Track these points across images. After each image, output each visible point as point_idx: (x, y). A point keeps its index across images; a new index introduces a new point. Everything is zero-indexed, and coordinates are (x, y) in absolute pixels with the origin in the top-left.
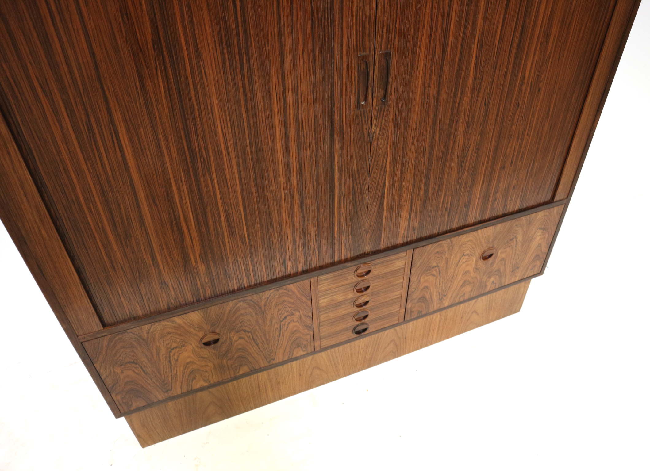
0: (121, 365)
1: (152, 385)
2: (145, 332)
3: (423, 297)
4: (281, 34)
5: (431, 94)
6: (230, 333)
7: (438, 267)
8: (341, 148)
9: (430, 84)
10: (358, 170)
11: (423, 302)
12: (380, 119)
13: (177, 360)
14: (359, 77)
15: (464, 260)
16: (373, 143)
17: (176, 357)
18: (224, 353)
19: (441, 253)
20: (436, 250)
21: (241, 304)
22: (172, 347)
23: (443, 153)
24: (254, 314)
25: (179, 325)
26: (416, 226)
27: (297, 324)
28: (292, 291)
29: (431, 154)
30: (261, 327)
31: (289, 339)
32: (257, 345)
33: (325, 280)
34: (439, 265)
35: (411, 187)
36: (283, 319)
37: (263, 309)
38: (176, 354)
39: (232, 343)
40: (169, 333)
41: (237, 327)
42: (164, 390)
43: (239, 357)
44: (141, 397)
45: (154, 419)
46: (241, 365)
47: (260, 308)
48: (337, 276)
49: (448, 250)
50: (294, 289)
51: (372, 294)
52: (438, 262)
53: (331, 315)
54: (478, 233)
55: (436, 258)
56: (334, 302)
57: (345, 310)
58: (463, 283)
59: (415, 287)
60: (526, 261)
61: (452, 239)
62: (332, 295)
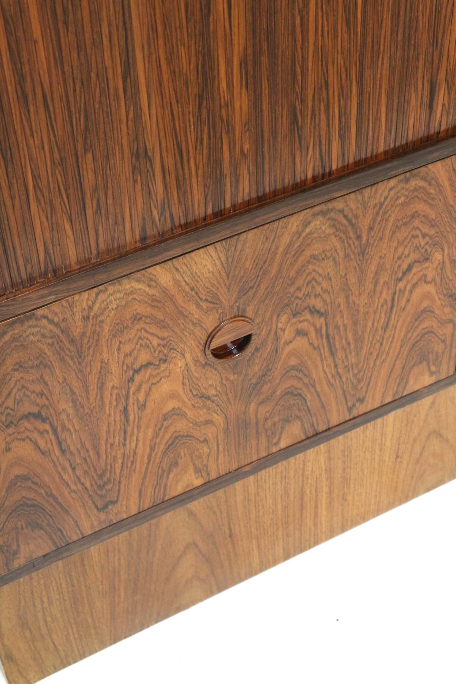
1: (73, 487)
2: (78, 316)
6: (278, 317)
13: (143, 407)
17: (141, 397)
18: (254, 381)
21: (317, 222)
22: (136, 366)
24: (341, 254)
25: (165, 291)
27: (431, 288)
28: (439, 185)
30: (351, 298)
31: (408, 332)
32: (333, 354)
36: (404, 274)
37: (364, 238)
38: (145, 387)
39: (277, 352)
40: (137, 318)
41: (297, 298)
42: (100, 504)
43: (289, 393)
44: (42, 528)
45: (50, 603)
46: (287, 421)
47: (359, 237)
50: (444, 179)
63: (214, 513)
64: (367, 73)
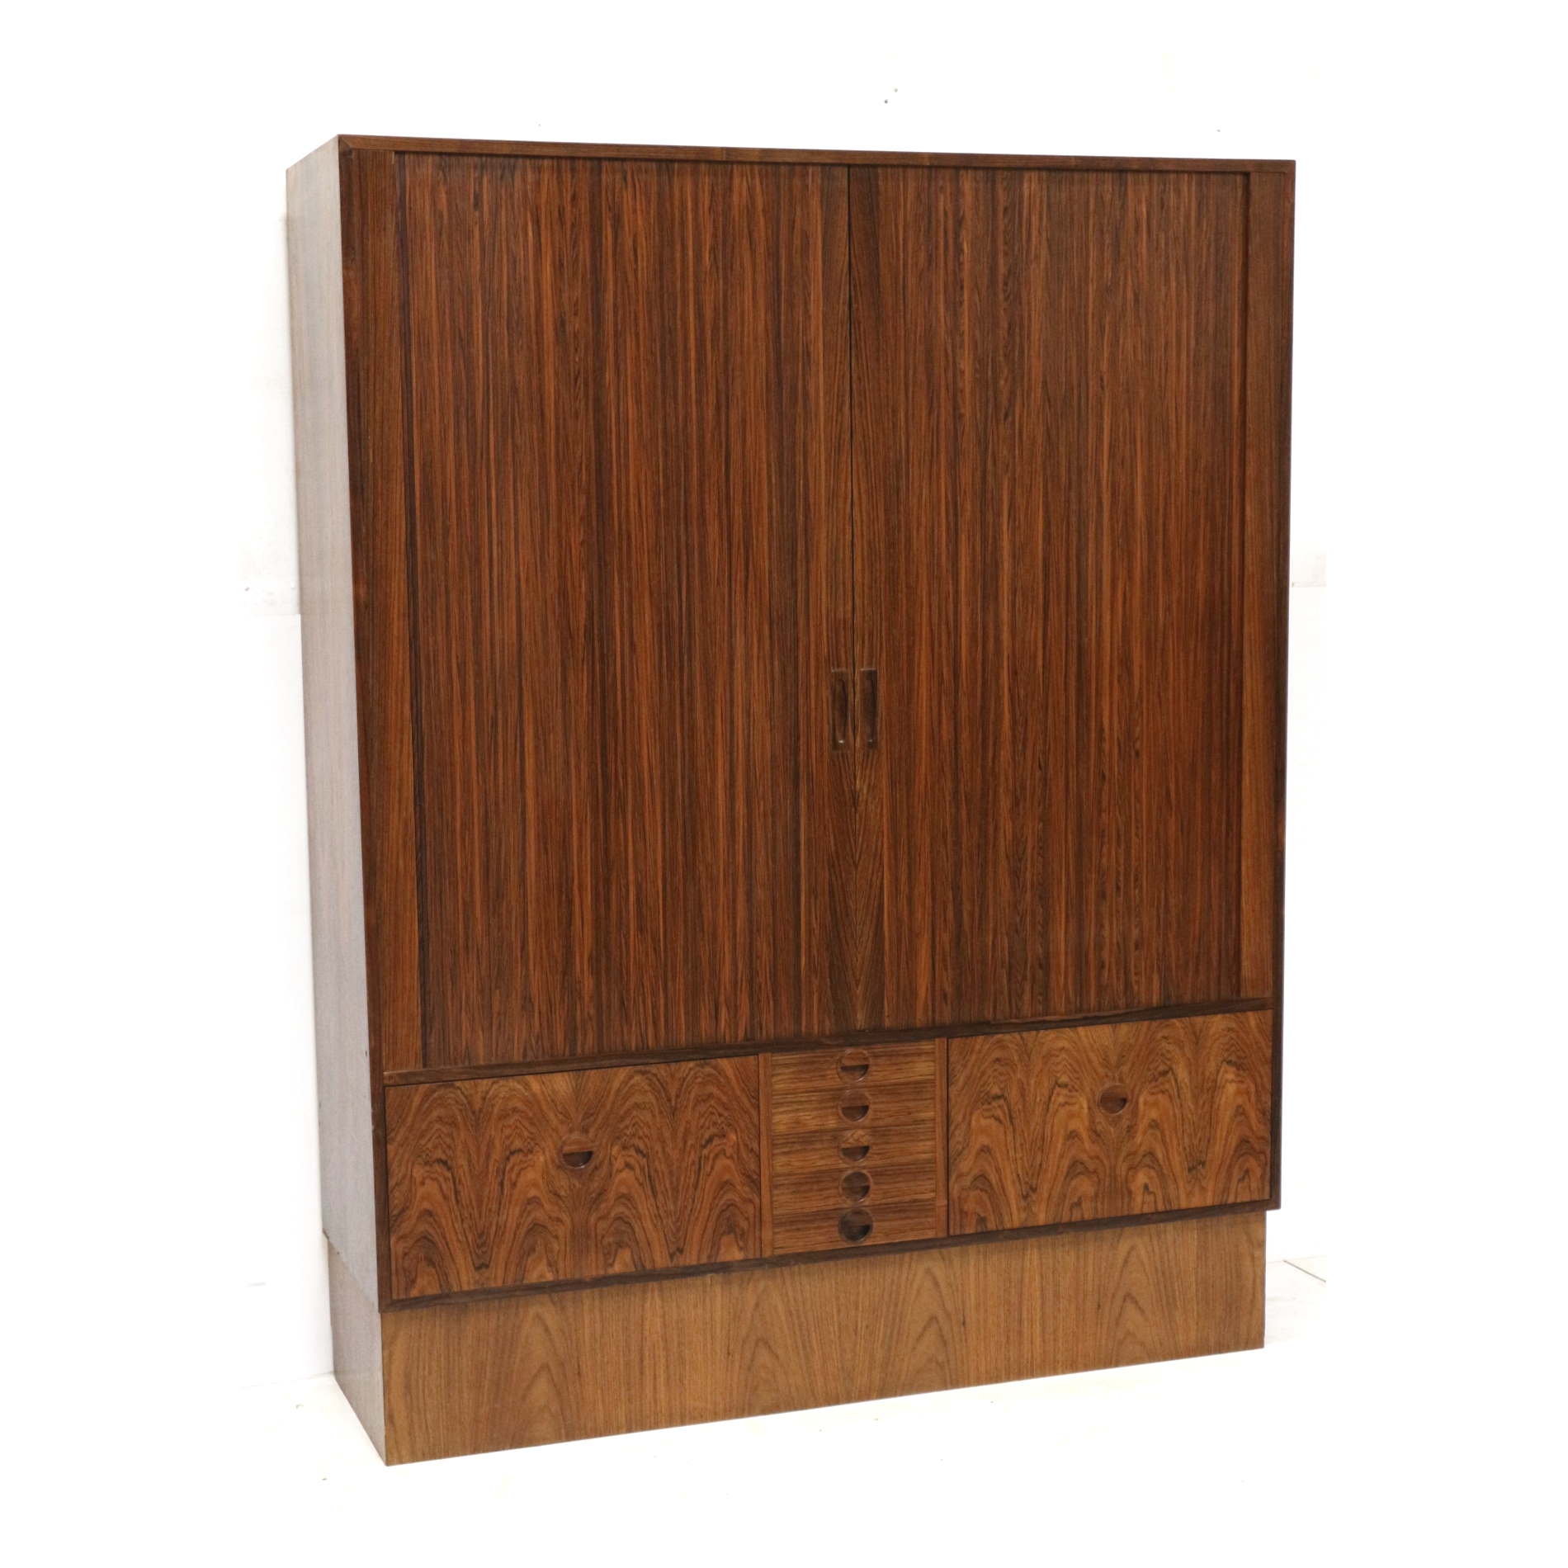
0: (426, 1163)
2: (479, 1096)
3: (983, 1176)
4: (731, 634)
5: (945, 739)
6: (612, 1146)
7: (1005, 1099)
8: (810, 808)
9: (940, 723)
10: (837, 852)
11: (986, 1191)
12: (868, 772)
13: (514, 1185)
14: (834, 701)
15: (1061, 1099)
16: (858, 808)
17: (513, 1176)
18: (594, 1195)
19: (1007, 1064)
20: (997, 1054)
21: (637, 1078)
22: (513, 1148)
23: (979, 846)
24: (657, 1110)
25: (534, 1095)
26: (949, 990)
27: (728, 1162)
28: (726, 1077)
29: (957, 843)
30: (666, 1149)
32: (654, 1195)
33: (787, 1066)
34: (1006, 1095)
35: (928, 901)
36: (707, 1142)
37: (673, 1102)
38: (516, 1169)
39: (611, 1176)
40: (515, 1110)
41: (625, 1134)
42: (478, 1263)
43: (619, 1218)
44: (434, 1267)
45: (430, 1373)
46: (620, 1245)
47: (669, 1100)
48: (805, 1063)
49: (1021, 1060)
50: (730, 1072)
51: (874, 1131)
52: (1002, 1086)
53: (796, 1162)
54: (1078, 1033)
55: (996, 1073)
56: (801, 1130)
57: (822, 1158)
58: (1070, 1167)
59: (961, 1139)
60: (1218, 1148)
61: (1025, 1034)
62: (798, 1110)
63: (566, 1339)
64: (670, 984)
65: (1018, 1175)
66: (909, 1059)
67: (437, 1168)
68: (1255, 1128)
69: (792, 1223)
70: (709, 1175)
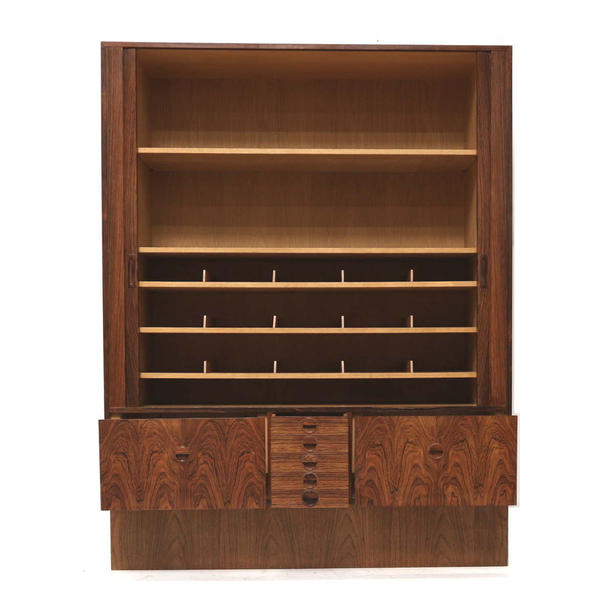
0: (116, 454)
1: (131, 487)
2: (139, 426)
3: (371, 481)
6: (198, 453)
7: (382, 446)
11: (373, 488)
13: (154, 466)
15: (410, 449)
17: (154, 462)
18: (190, 474)
19: (383, 431)
20: (378, 425)
21: (209, 424)
22: (154, 450)
24: (218, 438)
25: (164, 428)
27: (251, 465)
28: (250, 427)
30: (223, 456)
31: (244, 481)
32: (217, 476)
33: (278, 423)
34: (383, 444)
36: (241, 455)
37: (226, 436)
38: (155, 459)
39: (197, 466)
40: (155, 434)
41: (204, 448)
42: (138, 499)
43: (201, 485)
44: (119, 499)
46: (202, 497)
47: (224, 434)
48: (287, 423)
49: (390, 429)
50: (252, 424)
51: (320, 456)
52: (381, 440)
53: (282, 467)
54: (418, 419)
55: (378, 434)
56: (284, 452)
57: (294, 466)
58: (415, 481)
59: (361, 463)
60: (490, 479)
61: (392, 417)
62: (283, 443)
65: (389, 482)
66: (336, 425)
67: (121, 456)
68: (509, 471)
69: (280, 494)
70: (242, 469)
